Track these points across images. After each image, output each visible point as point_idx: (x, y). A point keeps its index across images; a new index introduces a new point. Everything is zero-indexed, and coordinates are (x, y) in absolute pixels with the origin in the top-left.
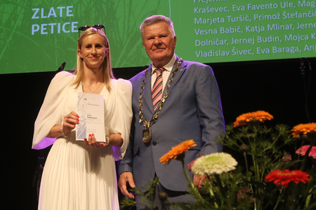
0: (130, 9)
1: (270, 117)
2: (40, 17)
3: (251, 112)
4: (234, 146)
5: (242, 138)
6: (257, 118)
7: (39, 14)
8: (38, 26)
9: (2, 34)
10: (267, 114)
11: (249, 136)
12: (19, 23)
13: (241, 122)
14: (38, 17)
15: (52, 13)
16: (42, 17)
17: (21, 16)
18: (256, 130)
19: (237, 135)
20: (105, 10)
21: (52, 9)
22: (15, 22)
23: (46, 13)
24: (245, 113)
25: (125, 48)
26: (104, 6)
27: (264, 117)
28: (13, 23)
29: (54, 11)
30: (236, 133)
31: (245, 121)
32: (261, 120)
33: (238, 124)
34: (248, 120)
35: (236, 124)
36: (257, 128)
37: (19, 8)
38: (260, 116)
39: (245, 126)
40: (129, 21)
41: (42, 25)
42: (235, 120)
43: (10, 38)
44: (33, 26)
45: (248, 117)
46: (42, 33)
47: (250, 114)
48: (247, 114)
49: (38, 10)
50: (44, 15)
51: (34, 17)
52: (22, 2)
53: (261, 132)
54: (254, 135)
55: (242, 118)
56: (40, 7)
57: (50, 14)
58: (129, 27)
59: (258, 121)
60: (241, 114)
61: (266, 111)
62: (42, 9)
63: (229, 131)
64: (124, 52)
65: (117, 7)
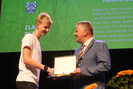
0: (65, 26)
4: (117, 87)
5: (121, 83)
6: (128, 73)
7: (28, 28)
9: (13, 36)
11: (124, 82)
12: (20, 31)
13: (120, 75)
14: (27, 29)
15: (33, 27)
16: (29, 29)
17: (20, 29)
19: (118, 82)
20: (55, 27)
21: (33, 26)
22: (18, 31)
23: (31, 27)
24: (122, 71)
25: (63, 42)
27: (131, 73)
28: (17, 31)
29: (34, 27)
30: (118, 81)
31: (122, 75)
32: (130, 74)
34: (123, 74)
35: (117, 76)
36: (128, 78)
37: (20, 25)
38: (129, 73)
39: (122, 77)
40: (65, 31)
42: (117, 74)
43: (16, 37)
44: (25, 33)
45: (124, 73)
47: (124, 71)
48: (123, 71)
49: (27, 26)
51: (26, 29)
52: (21, 23)
53: (131, 81)
54: (127, 82)
55: (120, 73)
56: (28, 25)
57: (32, 28)
58: (64, 34)
59: (129, 75)
60: (120, 71)
61: (132, 70)
62: (29, 26)
63: (114, 79)
64: (62, 44)
65: (60, 25)
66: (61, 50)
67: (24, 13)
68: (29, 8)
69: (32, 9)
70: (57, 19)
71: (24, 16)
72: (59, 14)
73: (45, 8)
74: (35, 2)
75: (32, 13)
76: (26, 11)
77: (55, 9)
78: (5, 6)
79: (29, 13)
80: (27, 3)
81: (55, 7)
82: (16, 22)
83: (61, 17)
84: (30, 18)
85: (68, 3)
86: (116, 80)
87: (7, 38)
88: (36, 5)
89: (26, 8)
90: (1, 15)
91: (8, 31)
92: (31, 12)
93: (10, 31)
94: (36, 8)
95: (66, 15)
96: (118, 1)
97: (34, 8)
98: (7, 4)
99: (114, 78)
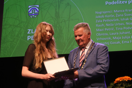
1: (131, 79)
2: (31, 33)
3: (122, 77)
6: (125, 80)
7: (31, 32)
8: (30, 37)
9: (15, 40)
10: (129, 77)
12: (22, 35)
13: (118, 81)
14: (30, 33)
16: (32, 33)
17: (23, 32)
18: (124, 85)
20: (58, 30)
25: (66, 46)
26: (57, 28)
27: (128, 79)
28: (20, 35)
32: (127, 80)
33: (116, 82)
34: (121, 81)
35: (115, 82)
37: (22, 29)
38: (126, 79)
39: (119, 83)
40: (68, 35)
41: (32, 36)
42: (115, 80)
44: (28, 37)
45: (121, 79)
46: (32, 39)
47: (121, 78)
48: (120, 78)
49: (30, 30)
50: (33, 32)
51: (28, 33)
52: (24, 27)
53: (127, 86)
56: (31, 29)
58: (68, 37)
59: (125, 81)
61: (129, 76)
62: (32, 30)
63: (112, 86)
64: (66, 47)
65: (63, 28)
66: (65, 54)
67: (26, 16)
68: (31, 12)
69: (34, 12)
70: (60, 22)
71: (27, 20)
72: (62, 18)
73: (48, 11)
74: (38, 6)
75: (35, 17)
76: (29, 15)
77: (58, 12)
78: (7, 10)
79: (31, 17)
80: (29, 7)
81: (58, 11)
82: (19, 26)
83: (64, 20)
84: (33, 22)
85: (71, 5)
86: (114, 86)
87: (10, 42)
88: (39, 8)
89: (29, 12)
90: (3, 20)
91: (11, 35)
92: (33, 15)
93: (13, 35)
94: (38, 11)
95: (69, 18)
96: (121, 3)
97: (36, 12)
98: (9, 7)
99: (112, 84)
